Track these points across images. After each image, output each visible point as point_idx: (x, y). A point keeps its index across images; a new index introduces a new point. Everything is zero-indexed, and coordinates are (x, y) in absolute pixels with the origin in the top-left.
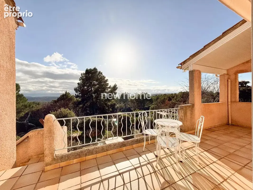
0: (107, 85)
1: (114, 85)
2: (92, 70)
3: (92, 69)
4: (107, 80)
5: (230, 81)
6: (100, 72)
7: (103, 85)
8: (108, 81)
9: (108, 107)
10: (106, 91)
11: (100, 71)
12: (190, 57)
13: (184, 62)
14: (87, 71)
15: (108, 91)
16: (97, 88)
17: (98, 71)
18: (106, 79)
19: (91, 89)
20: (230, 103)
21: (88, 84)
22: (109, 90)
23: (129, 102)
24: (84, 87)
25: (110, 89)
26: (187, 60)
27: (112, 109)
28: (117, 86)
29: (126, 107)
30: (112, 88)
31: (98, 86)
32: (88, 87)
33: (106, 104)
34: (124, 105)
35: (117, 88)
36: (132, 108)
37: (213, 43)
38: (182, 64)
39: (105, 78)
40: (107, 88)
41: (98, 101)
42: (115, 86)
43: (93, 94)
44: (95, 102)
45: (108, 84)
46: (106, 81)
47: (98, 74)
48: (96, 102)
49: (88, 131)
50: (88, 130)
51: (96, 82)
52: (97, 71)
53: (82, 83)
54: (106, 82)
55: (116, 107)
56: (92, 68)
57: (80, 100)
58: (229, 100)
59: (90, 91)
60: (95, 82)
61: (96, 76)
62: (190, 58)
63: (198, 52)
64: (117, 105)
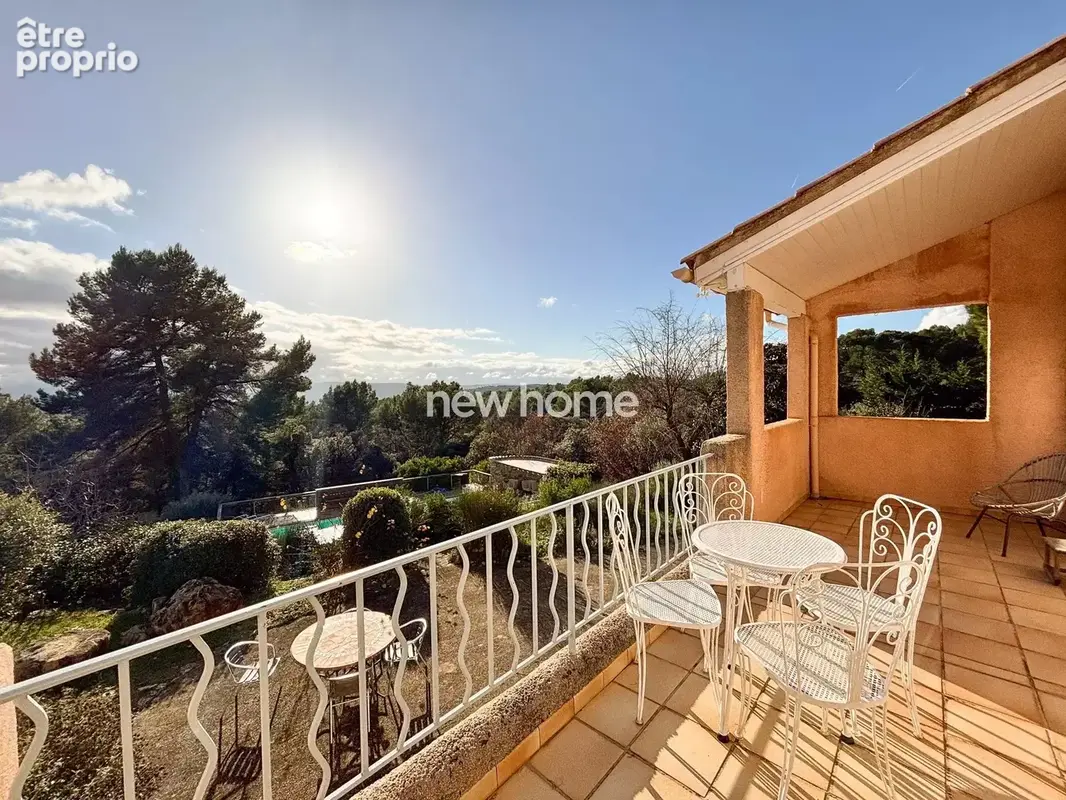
0: (258, 345)
1: (296, 342)
2: (160, 261)
3: (157, 254)
4: (256, 317)
5: (815, 341)
6: (208, 275)
7: (228, 343)
8: (259, 325)
9: (266, 455)
10: (251, 372)
11: (211, 270)
12: (736, 231)
13: (707, 254)
14: (122, 261)
15: (260, 374)
16: (194, 360)
17: (200, 268)
18: (247, 310)
19: (159, 362)
20: (815, 421)
21: (134, 334)
22: (268, 367)
23: (372, 423)
24: (103, 349)
25: (274, 364)
26: (721, 241)
27: (285, 461)
28: (309, 348)
29: (359, 449)
30: (285, 358)
31: (203, 347)
32: (135, 349)
33: (252, 441)
34: (351, 441)
35: (313, 359)
36: (389, 450)
37: (833, 181)
38: (698, 261)
39: (242, 305)
40: (258, 359)
41: (204, 424)
42: (303, 347)
43: (169, 391)
44: (183, 430)
45: (261, 336)
46: (251, 321)
47: (202, 285)
48: (194, 434)
49: (161, 607)
50: (161, 600)
51: (187, 323)
52: (193, 269)
53: (91, 329)
54: (251, 327)
55: (310, 450)
56: (159, 250)
57: (75, 423)
58: (815, 413)
59: (151, 373)
60: (179, 324)
61: (187, 294)
62: (737, 234)
63: (772, 212)
64: (316, 442)
